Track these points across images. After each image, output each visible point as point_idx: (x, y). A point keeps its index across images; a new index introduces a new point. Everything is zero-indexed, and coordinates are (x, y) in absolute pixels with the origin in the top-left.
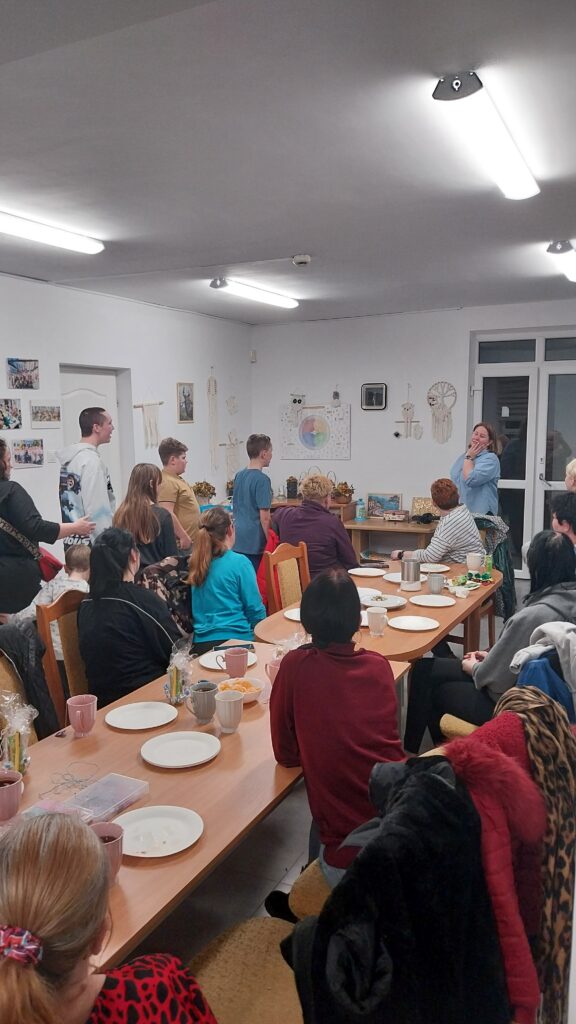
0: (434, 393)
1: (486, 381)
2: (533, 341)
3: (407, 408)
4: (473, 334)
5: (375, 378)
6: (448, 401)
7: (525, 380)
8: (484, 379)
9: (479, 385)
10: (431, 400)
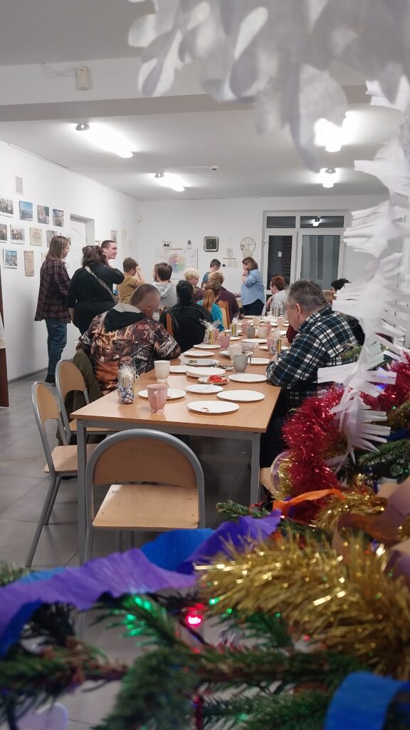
0: (244, 243)
1: (271, 238)
2: (294, 218)
3: (229, 251)
4: (264, 212)
5: (211, 234)
6: (251, 248)
7: (290, 238)
8: (270, 236)
9: (267, 240)
10: (242, 247)
